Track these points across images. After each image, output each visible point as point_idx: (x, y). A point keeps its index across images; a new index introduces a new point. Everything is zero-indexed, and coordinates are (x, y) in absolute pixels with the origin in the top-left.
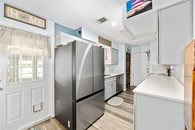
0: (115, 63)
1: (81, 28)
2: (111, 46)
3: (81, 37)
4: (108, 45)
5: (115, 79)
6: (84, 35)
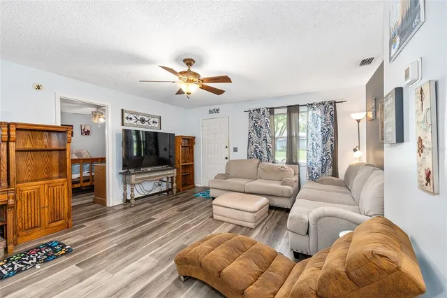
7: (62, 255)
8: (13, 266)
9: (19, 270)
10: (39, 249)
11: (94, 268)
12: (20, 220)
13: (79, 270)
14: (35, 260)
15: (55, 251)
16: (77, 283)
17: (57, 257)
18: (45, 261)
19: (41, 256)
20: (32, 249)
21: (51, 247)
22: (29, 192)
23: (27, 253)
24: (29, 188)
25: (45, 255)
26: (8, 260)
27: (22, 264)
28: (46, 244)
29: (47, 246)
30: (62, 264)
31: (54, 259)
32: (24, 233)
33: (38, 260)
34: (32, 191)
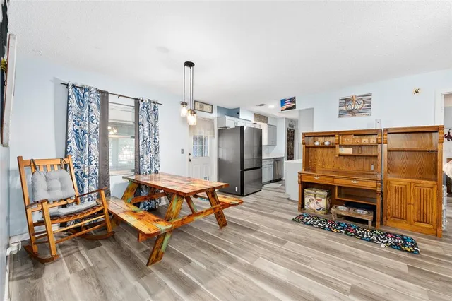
0: (273, 143)
1: (239, 108)
2: (267, 122)
3: (239, 118)
4: (263, 122)
5: (272, 162)
6: (241, 116)
7: (406, 251)
8: (372, 236)
9: (372, 241)
10: (395, 236)
11: (419, 279)
12: (389, 207)
13: (406, 270)
14: (385, 241)
15: (404, 245)
16: (393, 276)
17: (402, 250)
18: (391, 246)
19: (392, 241)
20: (391, 234)
21: (404, 240)
22: (397, 186)
23: (386, 234)
24: (398, 183)
25: (395, 243)
26: (373, 231)
27: (377, 238)
28: (402, 236)
29: (402, 237)
30: (399, 257)
31: (397, 249)
32: (392, 219)
33: (387, 242)
34: (400, 186)
